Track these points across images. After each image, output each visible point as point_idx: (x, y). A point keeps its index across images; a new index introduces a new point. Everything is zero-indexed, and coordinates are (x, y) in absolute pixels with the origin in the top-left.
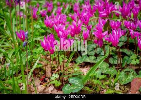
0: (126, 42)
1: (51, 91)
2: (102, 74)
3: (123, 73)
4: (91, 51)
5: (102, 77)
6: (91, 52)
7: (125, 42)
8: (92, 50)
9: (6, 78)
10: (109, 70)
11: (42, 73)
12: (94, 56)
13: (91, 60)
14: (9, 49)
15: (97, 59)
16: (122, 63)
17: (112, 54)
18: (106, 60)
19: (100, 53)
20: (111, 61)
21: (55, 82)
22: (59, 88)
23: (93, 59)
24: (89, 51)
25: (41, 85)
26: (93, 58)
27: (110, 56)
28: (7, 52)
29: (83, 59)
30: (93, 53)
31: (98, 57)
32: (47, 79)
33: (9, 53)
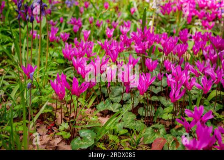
0: (166, 87)
1: (58, 144)
2: (124, 128)
3: (150, 129)
4: (117, 96)
5: (123, 132)
6: (116, 98)
7: (164, 88)
8: (119, 95)
9: (5, 122)
10: (134, 124)
11: (51, 119)
12: (120, 103)
13: (114, 108)
14: (14, 82)
15: (122, 107)
16: (153, 115)
17: (143, 103)
18: (134, 111)
19: (127, 100)
20: (141, 111)
21: (63, 133)
22: (68, 141)
23: (117, 107)
24: (115, 96)
25: (47, 135)
26: (117, 105)
27: (140, 105)
28: (12, 87)
29: (106, 106)
30: (119, 99)
31: (124, 106)
32: (54, 128)
33: (14, 88)
